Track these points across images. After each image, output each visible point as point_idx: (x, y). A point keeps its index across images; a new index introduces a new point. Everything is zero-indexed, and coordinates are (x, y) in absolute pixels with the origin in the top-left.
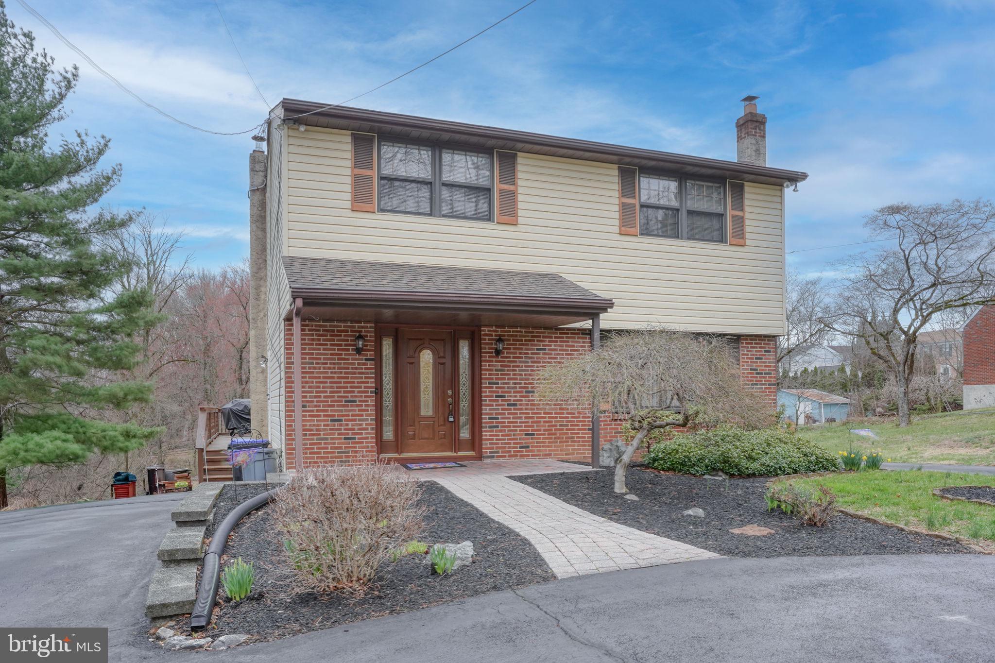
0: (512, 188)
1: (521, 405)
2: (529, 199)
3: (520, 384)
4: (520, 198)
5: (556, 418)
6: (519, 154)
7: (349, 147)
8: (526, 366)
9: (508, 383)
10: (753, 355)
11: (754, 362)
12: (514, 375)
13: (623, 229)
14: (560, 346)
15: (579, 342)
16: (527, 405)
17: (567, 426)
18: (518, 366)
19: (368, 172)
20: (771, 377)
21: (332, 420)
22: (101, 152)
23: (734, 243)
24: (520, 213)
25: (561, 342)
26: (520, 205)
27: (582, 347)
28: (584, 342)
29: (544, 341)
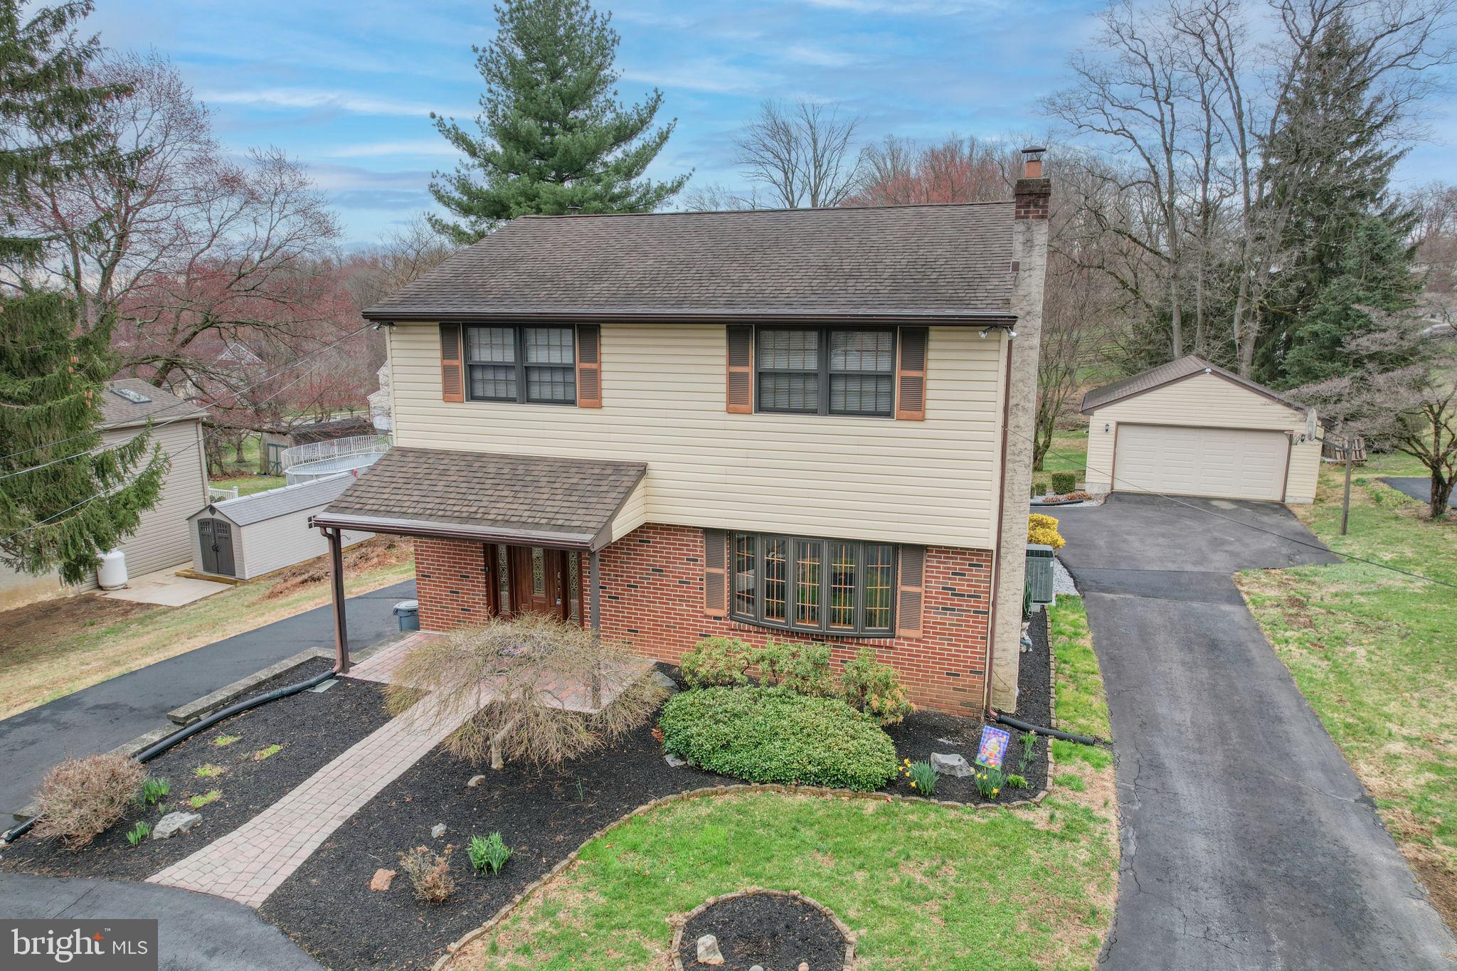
0: (594, 366)
1: (622, 599)
2: (616, 376)
3: (622, 576)
4: (604, 376)
5: (663, 617)
6: (602, 325)
7: (438, 338)
8: (627, 558)
9: (609, 575)
10: (949, 568)
11: (949, 579)
12: (615, 566)
13: (731, 406)
14: (666, 539)
15: (689, 536)
16: (630, 599)
17: (675, 627)
18: (620, 558)
19: (455, 363)
20: (980, 602)
21: (451, 592)
22: (653, 110)
23: (904, 417)
24: (604, 393)
25: (667, 534)
26: (604, 385)
27: (693, 541)
28: (695, 536)
29: (648, 532)
